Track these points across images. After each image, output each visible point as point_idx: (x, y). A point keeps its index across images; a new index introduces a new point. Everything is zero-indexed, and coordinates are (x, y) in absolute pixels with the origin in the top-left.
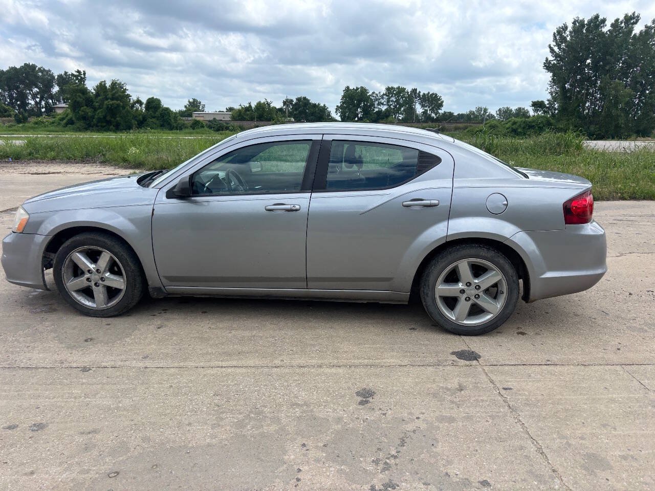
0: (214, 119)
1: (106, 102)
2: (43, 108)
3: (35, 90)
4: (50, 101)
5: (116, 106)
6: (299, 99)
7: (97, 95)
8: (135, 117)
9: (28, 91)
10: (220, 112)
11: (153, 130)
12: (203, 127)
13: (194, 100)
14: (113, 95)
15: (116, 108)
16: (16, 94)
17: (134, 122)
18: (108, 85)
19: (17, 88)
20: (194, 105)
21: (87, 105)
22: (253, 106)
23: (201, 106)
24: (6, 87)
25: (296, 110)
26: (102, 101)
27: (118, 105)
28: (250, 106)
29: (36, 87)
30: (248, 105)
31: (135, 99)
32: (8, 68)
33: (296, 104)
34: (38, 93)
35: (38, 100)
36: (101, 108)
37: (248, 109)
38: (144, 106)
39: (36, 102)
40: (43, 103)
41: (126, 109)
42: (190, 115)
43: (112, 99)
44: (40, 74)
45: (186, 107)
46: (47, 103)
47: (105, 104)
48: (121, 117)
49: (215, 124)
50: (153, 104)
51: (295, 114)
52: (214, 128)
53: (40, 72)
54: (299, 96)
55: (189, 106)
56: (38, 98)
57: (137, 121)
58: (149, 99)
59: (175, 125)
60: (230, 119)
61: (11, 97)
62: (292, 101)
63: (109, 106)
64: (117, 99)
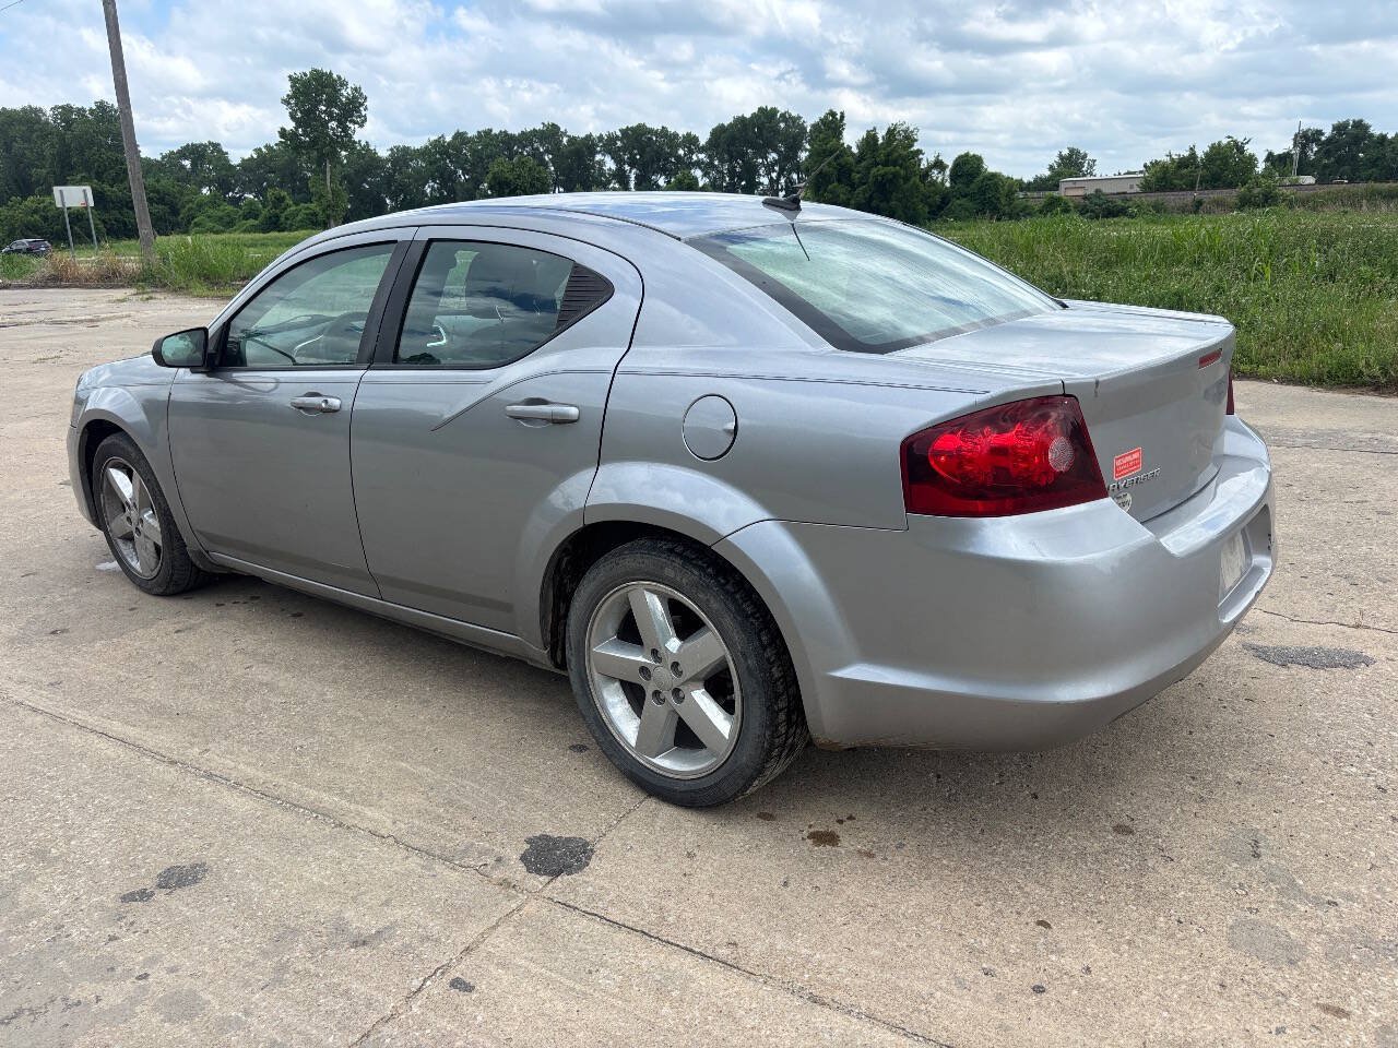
0: (1097, 191)
1: (875, 170)
2: (781, 190)
3: (773, 156)
4: (795, 176)
5: (891, 176)
6: (1340, 128)
7: (861, 158)
8: (925, 199)
9: (760, 161)
10: (1129, 173)
11: (959, 224)
12: (1066, 210)
13: (1072, 151)
14: (889, 155)
15: (891, 181)
16: (741, 167)
17: (924, 209)
18: (881, 134)
19: (743, 155)
20: (1072, 163)
21: (839, 181)
22: (1200, 154)
23: (1086, 165)
24: (726, 156)
25: (1328, 154)
26: (868, 169)
27: (895, 175)
28: (1193, 155)
29: (775, 151)
30: (1186, 154)
31: (932, 159)
32: (732, 120)
33: (1329, 140)
34: (775, 162)
35: (774, 175)
36: (864, 184)
37: (1188, 162)
38: (948, 172)
39: (771, 179)
40: (783, 181)
41: (911, 182)
42: (1056, 187)
43: (886, 164)
44: (782, 125)
45: (1051, 168)
46: (790, 181)
47: (871, 175)
48: (900, 200)
49: (1096, 205)
50: (968, 167)
51: (1325, 166)
52: (1092, 211)
53: (783, 121)
54: (1342, 120)
55: (1059, 165)
56: (774, 171)
57: (930, 206)
58: (960, 157)
59: (1007, 209)
60: (1138, 190)
61: (732, 172)
62: (1320, 133)
63: (879, 178)
64: (895, 164)
